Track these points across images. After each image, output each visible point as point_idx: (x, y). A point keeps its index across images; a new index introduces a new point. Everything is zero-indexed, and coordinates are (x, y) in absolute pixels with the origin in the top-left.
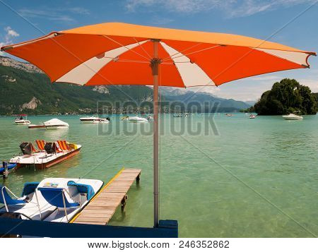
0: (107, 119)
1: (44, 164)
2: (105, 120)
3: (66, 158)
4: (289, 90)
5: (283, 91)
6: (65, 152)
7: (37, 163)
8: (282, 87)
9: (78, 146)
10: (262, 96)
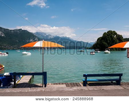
2: (5, 53)
4: (111, 37)
5: (108, 37)
8: (108, 35)
10: (97, 40)
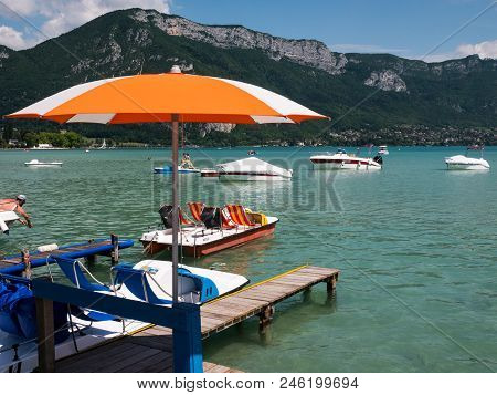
0: (375, 159)
1: (198, 247)
2: (371, 161)
3: (242, 240)
6: (242, 228)
7: (187, 244)
9: (270, 220)
